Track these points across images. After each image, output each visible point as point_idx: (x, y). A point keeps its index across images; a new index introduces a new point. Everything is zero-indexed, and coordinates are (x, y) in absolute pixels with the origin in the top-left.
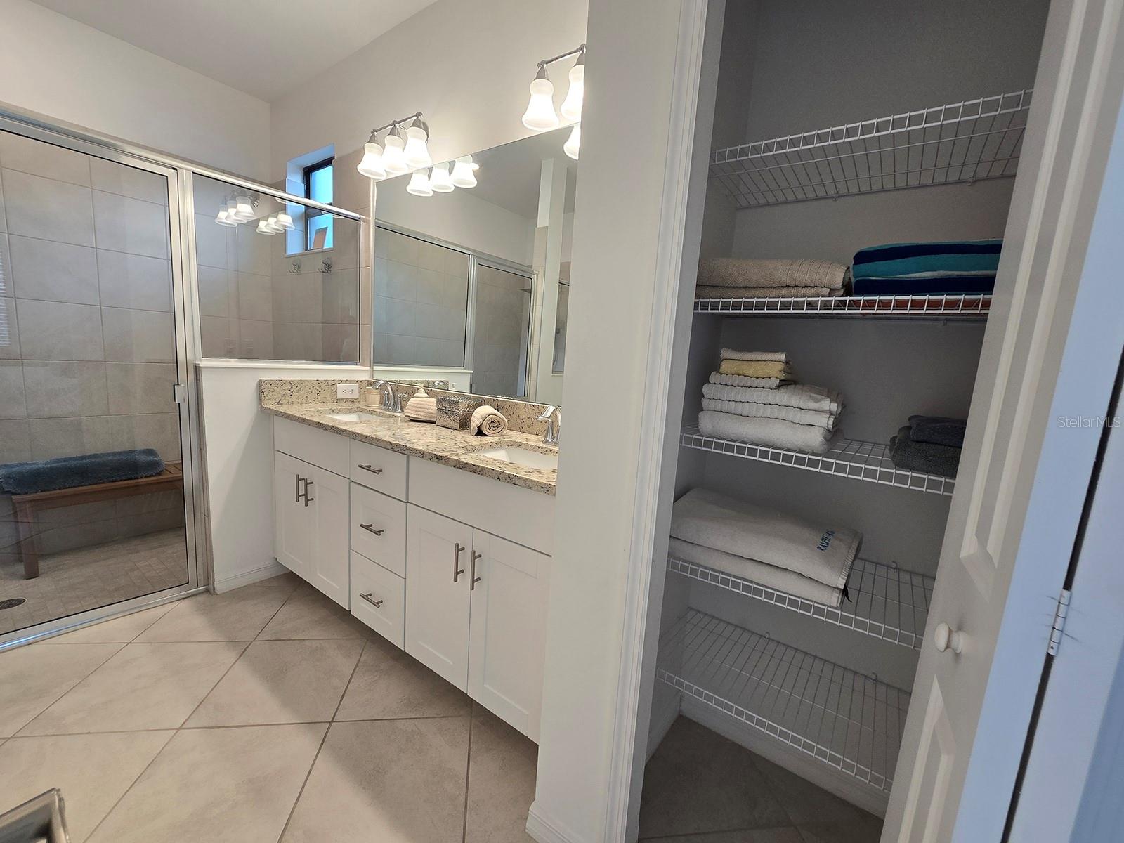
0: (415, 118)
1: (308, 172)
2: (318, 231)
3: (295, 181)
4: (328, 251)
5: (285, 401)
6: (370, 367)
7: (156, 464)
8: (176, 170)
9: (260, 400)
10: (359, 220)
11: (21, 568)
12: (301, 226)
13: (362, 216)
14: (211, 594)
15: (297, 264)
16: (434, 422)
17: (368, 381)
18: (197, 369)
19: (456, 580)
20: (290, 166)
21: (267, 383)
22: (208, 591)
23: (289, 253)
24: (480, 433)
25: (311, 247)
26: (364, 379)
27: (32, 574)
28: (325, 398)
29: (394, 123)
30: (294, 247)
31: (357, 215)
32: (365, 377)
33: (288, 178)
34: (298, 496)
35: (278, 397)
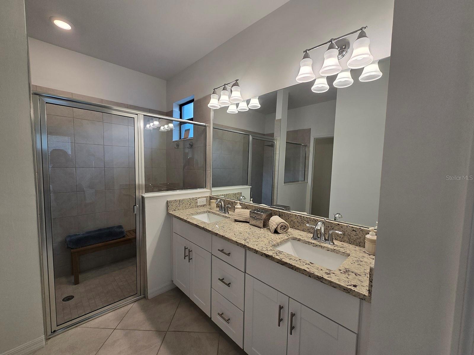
0: (235, 82)
1: (181, 106)
2: (186, 131)
3: (176, 110)
4: (191, 139)
5: (177, 209)
6: (210, 189)
7: (122, 232)
8: (137, 115)
9: (167, 209)
10: (205, 126)
11: (72, 278)
12: (178, 129)
13: (206, 124)
14: (146, 299)
15: (177, 144)
16: (249, 222)
17: (210, 196)
18: (143, 198)
19: (279, 326)
20: (174, 104)
21: (171, 202)
22: (145, 297)
23: (174, 140)
24: (276, 232)
25: (183, 137)
26: (208, 196)
27: (77, 282)
28: (193, 206)
29: (225, 85)
30: (176, 138)
31: (205, 124)
32: (208, 195)
33: (174, 109)
34: (185, 256)
35: (174, 207)
